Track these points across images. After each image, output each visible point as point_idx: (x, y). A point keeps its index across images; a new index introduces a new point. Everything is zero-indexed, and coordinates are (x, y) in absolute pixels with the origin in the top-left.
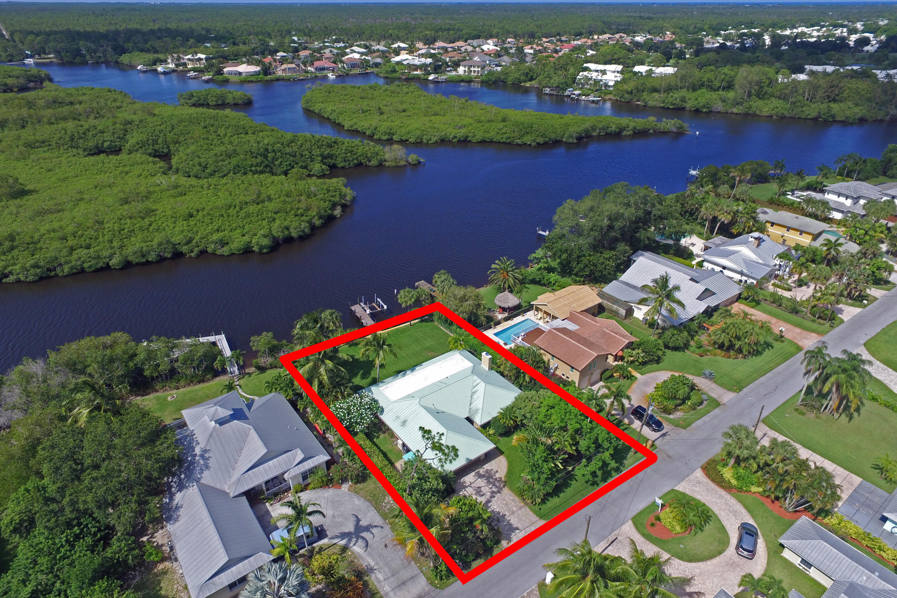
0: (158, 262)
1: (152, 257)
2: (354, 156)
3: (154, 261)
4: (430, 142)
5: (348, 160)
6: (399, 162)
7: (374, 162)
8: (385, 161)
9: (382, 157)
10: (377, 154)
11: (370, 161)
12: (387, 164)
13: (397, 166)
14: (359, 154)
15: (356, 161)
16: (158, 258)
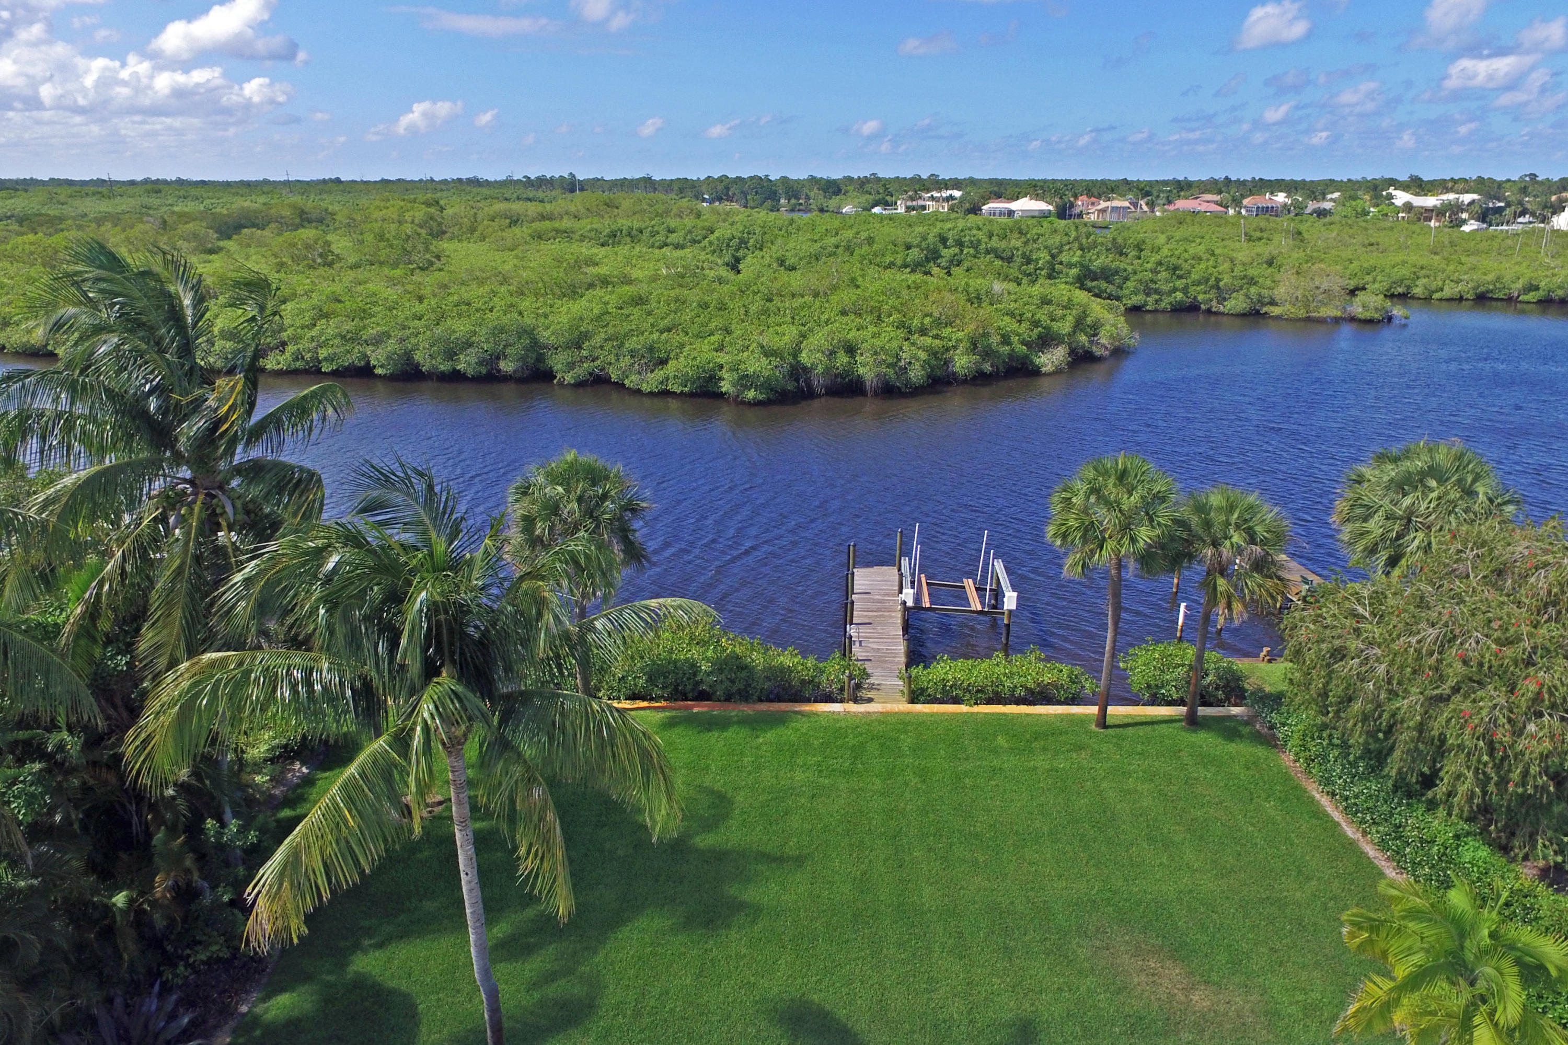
0: (478, 379)
1: (466, 363)
2: (1180, 284)
3: (470, 372)
4: (1437, 296)
5: (1157, 291)
6: (1317, 309)
7: (1236, 303)
8: (1273, 303)
9: (1266, 292)
10: (1252, 281)
11: (1222, 300)
12: (1276, 311)
13: (1308, 319)
14: (1195, 276)
15: (1179, 295)
16: (484, 370)
